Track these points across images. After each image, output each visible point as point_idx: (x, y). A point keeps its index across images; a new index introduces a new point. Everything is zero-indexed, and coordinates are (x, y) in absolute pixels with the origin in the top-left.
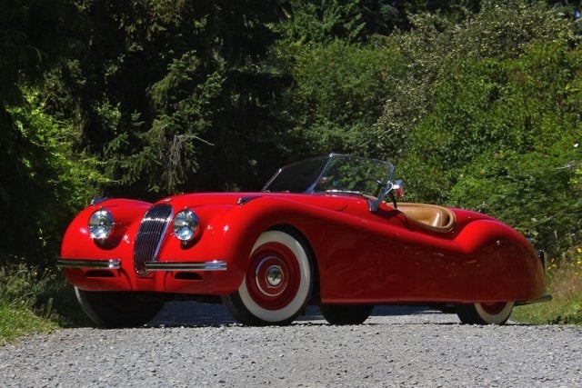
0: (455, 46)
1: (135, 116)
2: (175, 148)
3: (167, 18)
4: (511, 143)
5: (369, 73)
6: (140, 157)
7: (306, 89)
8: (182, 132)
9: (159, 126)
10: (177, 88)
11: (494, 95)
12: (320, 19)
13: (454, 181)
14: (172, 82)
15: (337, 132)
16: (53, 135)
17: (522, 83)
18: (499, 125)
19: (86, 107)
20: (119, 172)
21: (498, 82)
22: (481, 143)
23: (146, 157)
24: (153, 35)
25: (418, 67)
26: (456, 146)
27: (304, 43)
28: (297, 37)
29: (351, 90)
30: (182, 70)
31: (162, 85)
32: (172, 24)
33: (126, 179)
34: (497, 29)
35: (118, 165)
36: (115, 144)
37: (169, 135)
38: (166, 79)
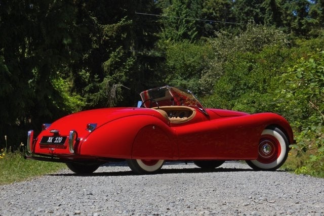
0: (235, 46)
1: (96, 76)
2: (113, 90)
3: (109, 34)
4: (257, 89)
5: (198, 56)
6: (98, 94)
7: (171, 63)
8: (116, 83)
9: (106, 80)
10: (114, 64)
11: (250, 68)
12: (177, 30)
13: (233, 105)
14: (112, 62)
15: (184, 82)
16: (62, 85)
17: (262, 64)
18: (252, 82)
19: (75, 72)
20: (89, 100)
21: (252, 62)
22: (244, 89)
23: (101, 94)
24: (104, 41)
25: (219, 54)
26: (234, 90)
27: (170, 41)
28: (167, 38)
29: (190, 64)
30: (116, 56)
31: (107, 63)
32: (112, 36)
33: (91, 104)
34: (253, 38)
35: (88, 98)
36: (87, 88)
37: (111, 84)
38: (109, 60)
